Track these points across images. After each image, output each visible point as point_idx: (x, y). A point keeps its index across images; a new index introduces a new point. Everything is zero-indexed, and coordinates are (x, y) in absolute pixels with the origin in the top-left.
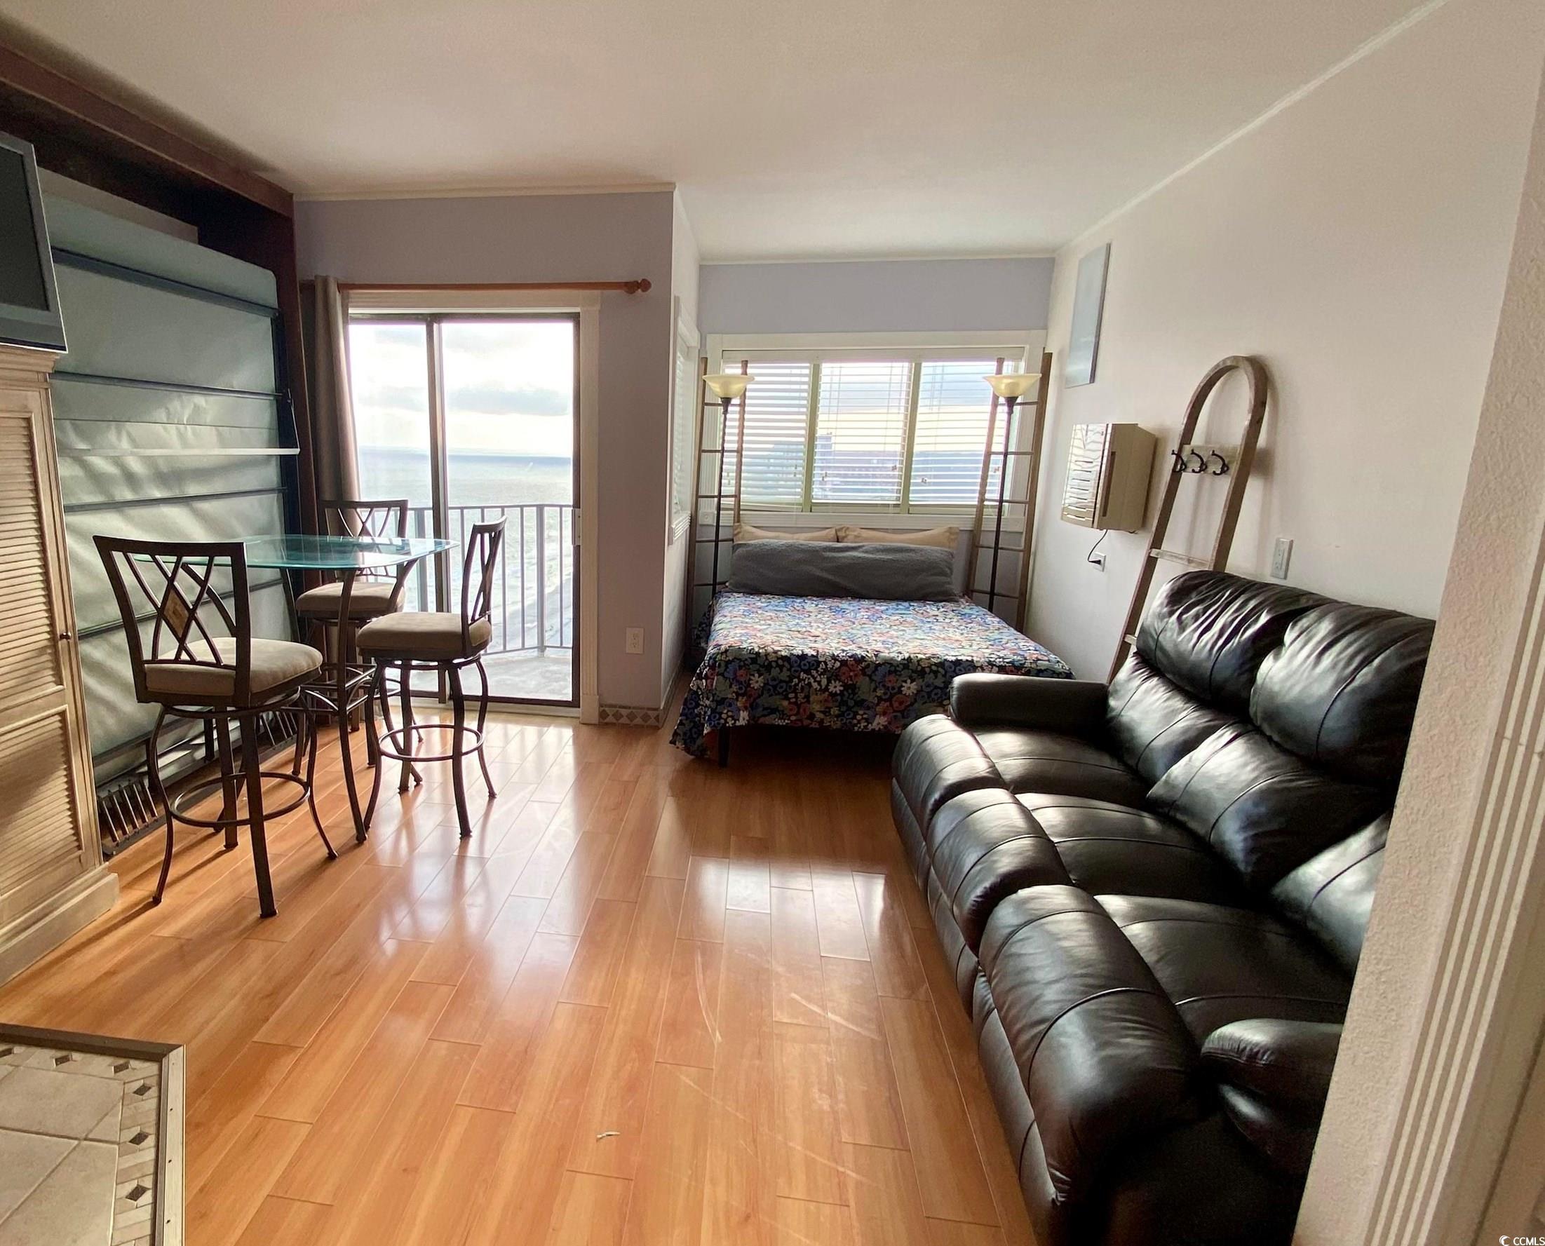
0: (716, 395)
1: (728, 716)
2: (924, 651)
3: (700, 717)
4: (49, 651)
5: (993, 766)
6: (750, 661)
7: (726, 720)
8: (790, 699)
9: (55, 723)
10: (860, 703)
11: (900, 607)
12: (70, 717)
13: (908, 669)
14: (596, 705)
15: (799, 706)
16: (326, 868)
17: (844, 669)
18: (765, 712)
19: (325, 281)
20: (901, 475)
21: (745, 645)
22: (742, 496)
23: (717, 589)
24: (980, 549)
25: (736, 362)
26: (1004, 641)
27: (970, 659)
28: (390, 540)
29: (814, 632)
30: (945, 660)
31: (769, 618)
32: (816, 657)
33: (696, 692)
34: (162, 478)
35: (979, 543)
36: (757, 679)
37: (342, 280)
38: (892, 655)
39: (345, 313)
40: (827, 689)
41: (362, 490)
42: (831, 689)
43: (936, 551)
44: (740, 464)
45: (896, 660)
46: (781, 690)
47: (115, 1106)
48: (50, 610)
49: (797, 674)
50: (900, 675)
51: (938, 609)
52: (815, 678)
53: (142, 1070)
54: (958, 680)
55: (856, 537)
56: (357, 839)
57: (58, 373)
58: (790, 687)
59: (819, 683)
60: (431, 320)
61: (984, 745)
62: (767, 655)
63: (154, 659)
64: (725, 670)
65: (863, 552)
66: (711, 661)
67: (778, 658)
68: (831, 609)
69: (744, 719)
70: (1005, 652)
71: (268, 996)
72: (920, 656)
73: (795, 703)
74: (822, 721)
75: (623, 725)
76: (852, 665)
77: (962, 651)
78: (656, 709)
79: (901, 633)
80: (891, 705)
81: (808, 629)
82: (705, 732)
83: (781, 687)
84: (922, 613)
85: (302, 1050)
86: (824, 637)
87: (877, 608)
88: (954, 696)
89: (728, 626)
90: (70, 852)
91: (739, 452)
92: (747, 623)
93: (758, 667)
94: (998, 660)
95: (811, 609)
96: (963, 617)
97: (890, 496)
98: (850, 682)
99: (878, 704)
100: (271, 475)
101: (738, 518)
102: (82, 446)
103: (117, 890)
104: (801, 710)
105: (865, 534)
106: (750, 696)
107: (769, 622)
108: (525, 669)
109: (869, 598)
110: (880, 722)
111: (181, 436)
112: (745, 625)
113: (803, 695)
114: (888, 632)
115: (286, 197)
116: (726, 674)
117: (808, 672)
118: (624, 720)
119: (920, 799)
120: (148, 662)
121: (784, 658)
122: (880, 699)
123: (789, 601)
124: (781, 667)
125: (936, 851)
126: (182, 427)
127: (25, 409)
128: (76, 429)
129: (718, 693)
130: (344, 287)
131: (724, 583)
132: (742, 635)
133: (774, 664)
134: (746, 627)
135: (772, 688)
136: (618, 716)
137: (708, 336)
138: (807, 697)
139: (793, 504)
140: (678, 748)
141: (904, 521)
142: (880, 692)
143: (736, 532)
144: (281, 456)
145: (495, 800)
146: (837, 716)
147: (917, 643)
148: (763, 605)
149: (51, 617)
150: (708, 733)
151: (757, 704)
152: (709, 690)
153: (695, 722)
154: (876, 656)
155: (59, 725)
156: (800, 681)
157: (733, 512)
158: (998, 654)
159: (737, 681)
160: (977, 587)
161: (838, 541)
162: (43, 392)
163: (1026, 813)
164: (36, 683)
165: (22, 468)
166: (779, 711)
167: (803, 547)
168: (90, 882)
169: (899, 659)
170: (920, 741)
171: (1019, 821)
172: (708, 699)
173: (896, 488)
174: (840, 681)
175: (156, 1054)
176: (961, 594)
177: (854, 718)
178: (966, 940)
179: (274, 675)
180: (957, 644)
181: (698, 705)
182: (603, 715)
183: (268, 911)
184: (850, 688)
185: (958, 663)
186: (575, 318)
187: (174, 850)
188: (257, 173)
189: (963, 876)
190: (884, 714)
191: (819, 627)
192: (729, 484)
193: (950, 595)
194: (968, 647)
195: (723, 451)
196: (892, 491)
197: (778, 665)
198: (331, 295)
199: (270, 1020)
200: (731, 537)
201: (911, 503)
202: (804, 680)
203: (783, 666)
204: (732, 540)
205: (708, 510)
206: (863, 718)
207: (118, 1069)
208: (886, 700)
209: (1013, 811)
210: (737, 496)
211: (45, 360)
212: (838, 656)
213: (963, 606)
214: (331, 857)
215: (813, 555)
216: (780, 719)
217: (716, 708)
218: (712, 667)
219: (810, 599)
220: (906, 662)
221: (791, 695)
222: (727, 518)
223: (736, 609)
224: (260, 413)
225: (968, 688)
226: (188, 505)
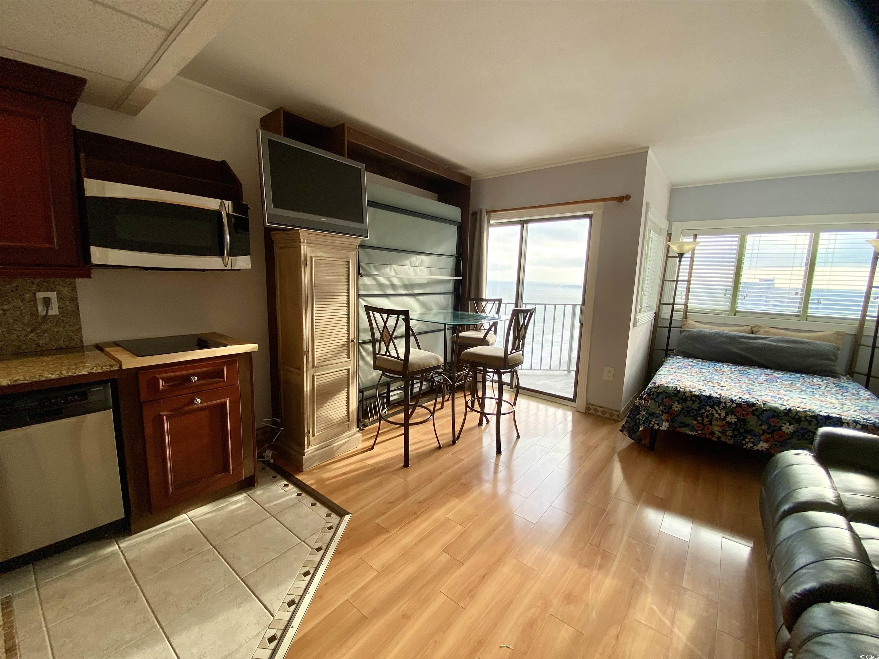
0: (674, 252)
1: (655, 423)
2: (803, 406)
3: (640, 420)
4: (346, 346)
5: (838, 496)
6: (673, 394)
7: (653, 425)
8: (698, 420)
9: (345, 373)
10: (750, 432)
11: (793, 376)
12: (351, 371)
13: (788, 416)
14: (585, 402)
15: (704, 426)
16: (435, 452)
17: (739, 409)
18: (682, 425)
19: (481, 210)
20: (802, 298)
21: (671, 385)
22: (689, 305)
23: (668, 353)
24: (861, 347)
25: (690, 235)
26: (870, 408)
27: (838, 416)
28: (493, 315)
29: (722, 384)
30: (819, 415)
31: (695, 372)
32: (719, 398)
33: (638, 407)
34: (405, 286)
35: (860, 343)
36: (677, 406)
37: (489, 209)
38: (776, 406)
39: (488, 222)
40: (724, 419)
41: (486, 295)
42: (728, 419)
43: (826, 345)
44: (688, 289)
45: (779, 409)
46: (692, 415)
47: (319, 531)
48: (349, 331)
49: (704, 407)
50: (781, 419)
51: (823, 381)
52: (717, 411)
53: (335, 518)
54: (822, 430)
55: (766, 332)
56: (453, 442)
57: (362, 246)
58: (699, 414)
59: (720, 414)
60: (523, 223)
61: (834, 479)
62: (685, 392)
63: (379, 354)
64: (657, 397)
65: (769, 341)
66: (648, 391)
67: (692, 396)
68: (740, 372)
69: (665, 427)
70: (869, 416)
71: (390, 503)
72: (798, 409)
73: (702, 423)
74: (719, 438)
75: (599, 416)
76: (745, 407)
77: (834, 410)
78: (618, 411)
79: (788, 392)
80: (773, 437)
81: (719, 381)
82: (640, 429)
83: (693, 413)
84: (809, 382)
85: (391, 534)
86: (729, 387)
87: (775, 375)
88: (817, 441)
89: (665, 373)
90: (344, 422)
91: (689, 281)
92: (678, 373)
93: (678, 399)
94: (862, 420)
95: (725, 370)
96: (841, 388)
97: (794, 309)
98: (742, 418)
99: (762, 434)
100: (450, 287)
101: (685, 316)
102: (376, 273)
103: (361, 440)
104: (705, 429)
105: (772, 330)
106: (672, 414)
107: (694, 374)
108: (558, 380)
109: (771, 368)
110: (763, 446)
111: (415, 271)
112: (676, 374)
113: (707, 420)
114: (778, 391)
115: (468, 178)
116: (657, 400)
117: (712, 407)
118: (599, 413)
119: (776, 505)
120: (378, 354)
121: (697, 396)
122: (764, 432)
123: (712, 364)
124: (694, 401)
125: (777, 546)
126: (415, 268)
127: (348, 258)
128: (375, 267)
129: (650, 409)
130: (488, 212)
131: (673, 350)
132: (672, 379)
133: (689, 399)
134: (676, 375)
135: (687, 412)
136: (596, 410)
137: (673, 223)
138: (710, 422)
139: (723, 311)
140: (624, 434)
141: (803, 325)
142: (764, 427)
143: (683, 324)
144: (455, 280)
145: (520, 440)
146: (731, 437)
147: (800, 400)
148: (694, 364)
149: (349, 334)
150: (642, 430)
151: (676, 420)
152: (646, 408)
153: (636, 422)
154: (764, 404)
155: (347, 373)
156: (706, 411)
157: (682, 313)
158: (863, 416)
159: (663, 404)
160: (857, 370)
161: (752, 333)
162: (355, 252)
163: (857, 539)
164: (340, 357)
165: (344, 279)
166: (690, 426)
167: (726, 335)
168: (351, 435)
169: (782, 409)
170: (784, 466)
171: (849, 545)
172: (644, 411)
173: (798, 305)
174: (735, 415)
175: (341, 513)
176: (844, 374)
177: (744, 439)
178: (784, 621)
179: (419, 365)
180: (831, 405)
181: (638, 414)
182: (588, 409)
183: (406, 465)
184: (742, 421)
185: (828, 418)
186: (590, 216)
187: (380, 432)
188: (460, 171)
189: (791, 573)
190: (767, 441)
191: (727, 381)
192: (682, 298)
193: (834, 373)
194: (839, 408)
195: (677, 281)
196: (795, 307)
197: (691, 400)
198: (483, 216)
199: (386, 515)
200: (680, 326)
201: (808, 315)
202: (709, 411)
203: (695, 401)
204: (681, 328)
205: (666, 312)
206: (750, 441)
207: (328, 515)
208: (768, 433)
209: (847, 535)
210: (686, 305)
211: (358, 240)
212: (735, 400)
213: (842, 381)
214: (440, 447)
215: (733, 340)
216: (690, 430)
217: (648, 417)
218: (649, 394)
219: (726, 365)
220: (787, 411)
221: (699, 418)
222: (677, 316)
223: (675, 364)
224: (449, 263)
225: (828, 436)
226: (414, 297)
